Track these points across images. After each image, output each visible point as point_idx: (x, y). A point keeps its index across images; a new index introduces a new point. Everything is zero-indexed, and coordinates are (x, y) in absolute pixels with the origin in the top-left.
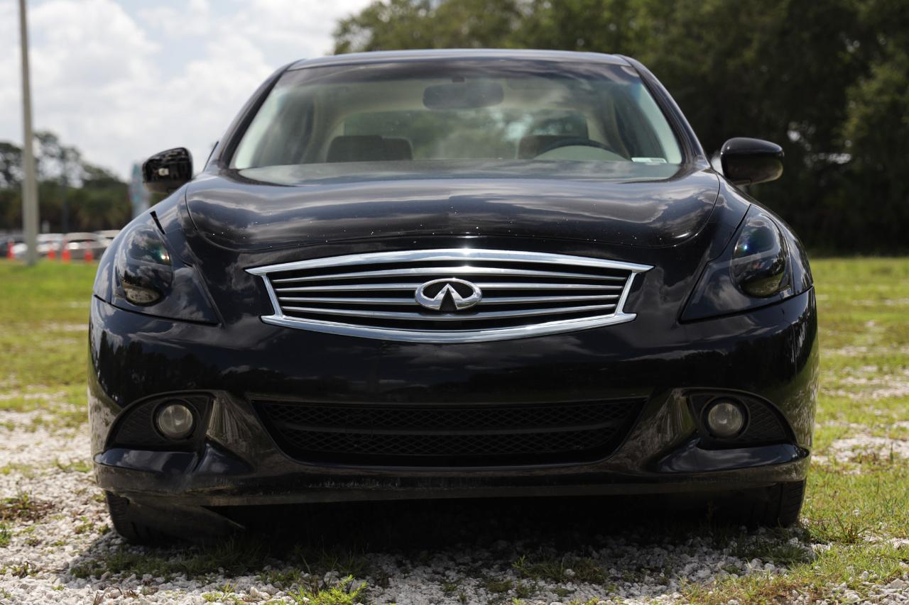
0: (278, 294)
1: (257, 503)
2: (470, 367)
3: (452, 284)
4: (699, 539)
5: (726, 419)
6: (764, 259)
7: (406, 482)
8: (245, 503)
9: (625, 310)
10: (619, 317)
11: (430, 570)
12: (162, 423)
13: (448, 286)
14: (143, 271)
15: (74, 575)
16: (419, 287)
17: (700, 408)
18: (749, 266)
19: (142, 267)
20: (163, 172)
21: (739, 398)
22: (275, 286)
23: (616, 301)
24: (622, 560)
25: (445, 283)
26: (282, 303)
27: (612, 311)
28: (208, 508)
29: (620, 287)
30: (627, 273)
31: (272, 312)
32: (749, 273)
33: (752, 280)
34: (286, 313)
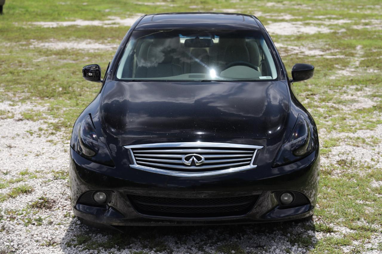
0: (135, 156)
1: (128, 225)
2: (201, 181)
3: (195, 156)
4: (278, 231)
5: (287, 198)
6: (302, 140)
7: (178, 222)
8: (124, 225)
9: (254, 164)
10: (251, 166)
11: (186, 247)
12: (96, 198)
13: (193, 157)
14: (88, 142)
15: (66, 246)
16: (183, 157)
17: (278, 196)
18: (297, 143)
19: (88, 140)
20: (90, 74)
21: (292, 192)
22: (134, 153)
23: (250, 160)
24: (251, 240)
25: (192, 156)
26: (136, 160)
27: (249, 164)
28: (112, 226)
29: (252, 155)
30: (254, 150)
31: (133, 164)
32: (297, 146)
33: (298, 148)
34: (138, 164)
